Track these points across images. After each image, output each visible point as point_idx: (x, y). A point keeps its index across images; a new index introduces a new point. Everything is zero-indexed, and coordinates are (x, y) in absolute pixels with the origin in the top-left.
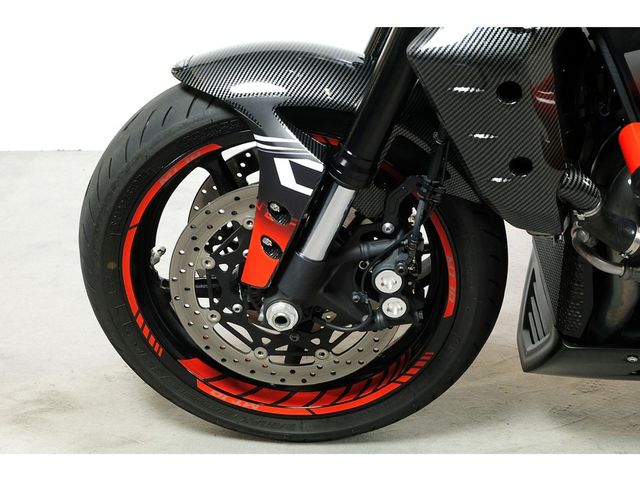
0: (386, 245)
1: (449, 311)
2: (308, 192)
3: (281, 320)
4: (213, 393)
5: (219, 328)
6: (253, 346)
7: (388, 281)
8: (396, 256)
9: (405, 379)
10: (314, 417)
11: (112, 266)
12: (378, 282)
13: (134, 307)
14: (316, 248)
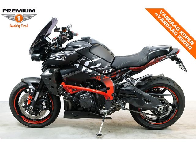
0: (43, 99)
1: (53, 109)
2: (34, 92)
3: (31, 108)
4: (25, 121)
5: (25, 111)
6: (29, 113)
7: (44, 103)
8: (45, 101)
9: (48, 118)
10: (38, 124)
11: (13, 103)
12: (43, 104)
13: (15, 108)
14: (35, 99)
